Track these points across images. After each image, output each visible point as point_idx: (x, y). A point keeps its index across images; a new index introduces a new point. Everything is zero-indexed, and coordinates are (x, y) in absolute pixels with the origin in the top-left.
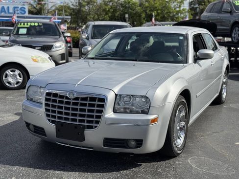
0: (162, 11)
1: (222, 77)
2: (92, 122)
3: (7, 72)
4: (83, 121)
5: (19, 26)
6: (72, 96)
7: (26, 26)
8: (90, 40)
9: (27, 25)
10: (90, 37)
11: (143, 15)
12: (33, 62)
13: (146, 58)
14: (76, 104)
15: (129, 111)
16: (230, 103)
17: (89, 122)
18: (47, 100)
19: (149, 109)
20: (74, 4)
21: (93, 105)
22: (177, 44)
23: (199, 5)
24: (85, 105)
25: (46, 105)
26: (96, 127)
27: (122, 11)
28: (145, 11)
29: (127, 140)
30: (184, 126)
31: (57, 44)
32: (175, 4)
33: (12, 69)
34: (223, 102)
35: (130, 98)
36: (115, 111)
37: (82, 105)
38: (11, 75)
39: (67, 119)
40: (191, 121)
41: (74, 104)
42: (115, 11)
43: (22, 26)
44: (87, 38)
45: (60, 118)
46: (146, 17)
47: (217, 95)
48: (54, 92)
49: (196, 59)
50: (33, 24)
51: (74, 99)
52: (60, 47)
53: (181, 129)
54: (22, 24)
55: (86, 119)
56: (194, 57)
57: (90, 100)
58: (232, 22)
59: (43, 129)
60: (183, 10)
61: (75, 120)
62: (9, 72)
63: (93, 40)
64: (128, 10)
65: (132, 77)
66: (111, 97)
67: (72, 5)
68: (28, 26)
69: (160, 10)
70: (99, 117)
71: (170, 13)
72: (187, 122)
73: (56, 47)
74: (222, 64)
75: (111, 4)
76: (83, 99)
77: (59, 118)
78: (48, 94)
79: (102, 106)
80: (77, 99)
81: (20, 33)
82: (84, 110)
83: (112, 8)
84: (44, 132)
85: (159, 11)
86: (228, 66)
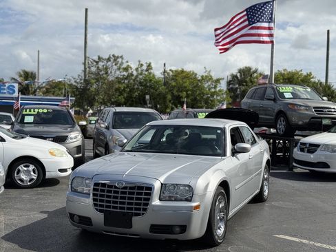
0: (193, 92)
1: (263, 171)
2: (139, 209)
3: (20, 167)
4: (131, 209)
5: (24, 113)
6: (120, 186)
7: (32, 113)
8: (111, 129)
9: (34, 111)
10: (111, 126)
11: (169, 97)
12: (50, 156)
13: (184, 151)
14: (125, 193)
15: (173, 199)
16: (273, 201)
17: (136, 209)
18: (94, 190)
19: (192, 197)
20: (78, 81)
21: (141, 194)
22: (214, 137)
23: (240, 85)
24: (133, 193)
25: (94, 195)
26: (143, 214)
27: (142, 91)
28: (171, 91)
29: (172, 226)
30: (223, 217)
31: (72, 135)
32: (209, 83)
33: (25, 164)
34: (265, 200)
35: (175, 187)
36: (160, 200)
37: (130, 193)
38: (25, 170)
39: (116, 208)
40: (231, 213)
41: (122, 193)
42: (132, 90)
43: (28, 112)
44: (107, 128)
45: (109, 207)
46: (172, 99)
47: (258, 191)
48: (103, 182)
49: (234, 153)
50: (41, 111)
51: (122, 189)
52: (76, 137)
53: (221, 220)
54: (28, 110)
55: (134, 206)
56: (232, 150)
57: (138, 189)
58: (276, 111)
59: (89, 219)
60: (220, 91)
61: (123, 208)
62: (22, 168)
63: (114, 130)
64: (149, 90)
65: (173, 169)
66: (157, 185)
67: (75, 82)
68: (36, 113)
69: (190, 90)
70: (147, 204)
71: (203, 93)
72: (227, 214)
73: (71, 139)
74: (262, 158)
75: (126, 81)
76: (131, 188)
77: (107, 207)
78: (96, 184)
79: (150, 194)
80: (125, 188)
81: (25, 121)
82: (132, 199)
83: (128, 87)
84: (91, 222)
85: (189, 92)
86: (268, 160)
